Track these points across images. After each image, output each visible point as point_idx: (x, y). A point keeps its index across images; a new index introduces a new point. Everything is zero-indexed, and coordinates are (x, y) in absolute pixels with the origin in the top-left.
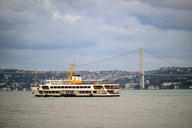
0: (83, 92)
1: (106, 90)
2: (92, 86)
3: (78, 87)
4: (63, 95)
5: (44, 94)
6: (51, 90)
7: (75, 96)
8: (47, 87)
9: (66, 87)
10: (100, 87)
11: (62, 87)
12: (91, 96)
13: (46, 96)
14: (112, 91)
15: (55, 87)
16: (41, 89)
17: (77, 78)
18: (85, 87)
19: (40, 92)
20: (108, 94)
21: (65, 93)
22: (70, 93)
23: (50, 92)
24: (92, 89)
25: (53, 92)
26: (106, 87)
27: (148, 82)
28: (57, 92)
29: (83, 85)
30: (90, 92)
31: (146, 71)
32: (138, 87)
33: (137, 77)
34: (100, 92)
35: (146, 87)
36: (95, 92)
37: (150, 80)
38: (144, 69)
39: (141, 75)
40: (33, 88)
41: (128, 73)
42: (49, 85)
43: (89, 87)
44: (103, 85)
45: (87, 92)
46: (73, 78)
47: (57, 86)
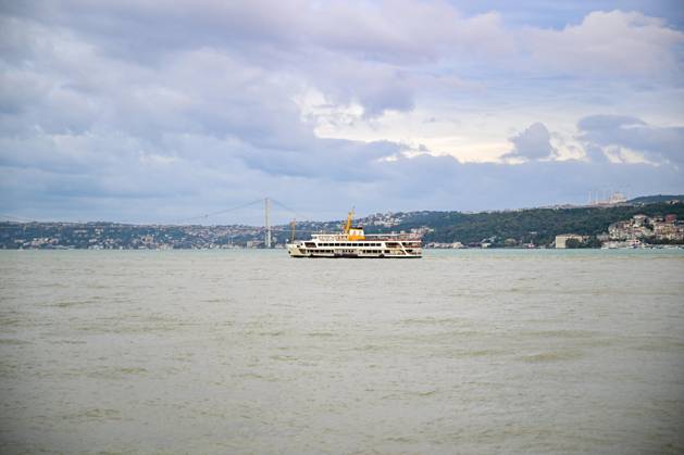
0: (369, 251)
1: (404, 249)
2: (383, 243)
3: (361, 245)
4: (337, 256)
5: (309, 254)
6: (318, 248)
7: (356, 257)
8: (313, 244)
9: (343, 245)
10: (394, 245)
11: (337, 245)
12: (382, 257)
13: (312, 256)
14: (410, 251)
15: (326, 245)
16: (304, 247)
17: (357, 231)
18: (373, 245)
19: (301, 250)
20: (408, 255)
21: (341, 253)
22: (348, 253)
23: (317, 251)
24: (384, 247)
25: (322, 251)
26: (404, 244)
27: (275, 239)
28: (328, 251)
29: (364, 242)
30: (380, 251)
31: (274, 225)
32: (262, 246)
33: (262, 233)
34: (394, 251)
35: (273, 246)
36: (387, 252)
37: (278, 237)
38: (270, 224)
39: (267, 231)
40: (290, 246)
41: (251, 229)
42: (316, 241)
43: (379, 245)
44: (400, 242)
45: (375, 251)
46: (352, 231)
47: (329, 242)
